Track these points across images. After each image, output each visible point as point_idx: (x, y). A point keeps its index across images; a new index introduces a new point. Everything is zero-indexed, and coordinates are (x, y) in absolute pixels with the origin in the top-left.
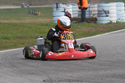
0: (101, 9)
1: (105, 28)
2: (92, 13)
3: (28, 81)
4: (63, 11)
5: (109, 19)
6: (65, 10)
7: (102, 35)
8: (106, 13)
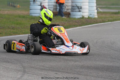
0: (74, 4)
1: (77, 23)
2: (66, 8)
3: (3, 69)
4: (40, 4)
5: (81, 14)
6: (41, 4)
7: (74, 28)
8: (79, 9)
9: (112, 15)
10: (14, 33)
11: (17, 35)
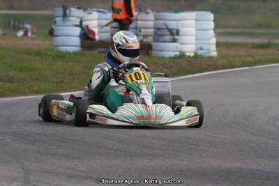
0: (161, 24)
1: (167, 68)
2: (142, 33)
4: (78, 24)
5: (177, 48)
6: (81, 22)
8: (172, 34)
9: (253, 51)
10: (12, 92)
11: (19, 96)
